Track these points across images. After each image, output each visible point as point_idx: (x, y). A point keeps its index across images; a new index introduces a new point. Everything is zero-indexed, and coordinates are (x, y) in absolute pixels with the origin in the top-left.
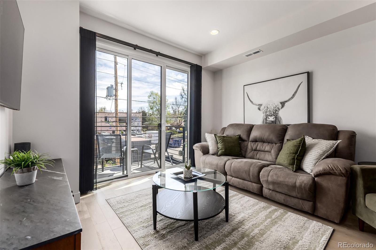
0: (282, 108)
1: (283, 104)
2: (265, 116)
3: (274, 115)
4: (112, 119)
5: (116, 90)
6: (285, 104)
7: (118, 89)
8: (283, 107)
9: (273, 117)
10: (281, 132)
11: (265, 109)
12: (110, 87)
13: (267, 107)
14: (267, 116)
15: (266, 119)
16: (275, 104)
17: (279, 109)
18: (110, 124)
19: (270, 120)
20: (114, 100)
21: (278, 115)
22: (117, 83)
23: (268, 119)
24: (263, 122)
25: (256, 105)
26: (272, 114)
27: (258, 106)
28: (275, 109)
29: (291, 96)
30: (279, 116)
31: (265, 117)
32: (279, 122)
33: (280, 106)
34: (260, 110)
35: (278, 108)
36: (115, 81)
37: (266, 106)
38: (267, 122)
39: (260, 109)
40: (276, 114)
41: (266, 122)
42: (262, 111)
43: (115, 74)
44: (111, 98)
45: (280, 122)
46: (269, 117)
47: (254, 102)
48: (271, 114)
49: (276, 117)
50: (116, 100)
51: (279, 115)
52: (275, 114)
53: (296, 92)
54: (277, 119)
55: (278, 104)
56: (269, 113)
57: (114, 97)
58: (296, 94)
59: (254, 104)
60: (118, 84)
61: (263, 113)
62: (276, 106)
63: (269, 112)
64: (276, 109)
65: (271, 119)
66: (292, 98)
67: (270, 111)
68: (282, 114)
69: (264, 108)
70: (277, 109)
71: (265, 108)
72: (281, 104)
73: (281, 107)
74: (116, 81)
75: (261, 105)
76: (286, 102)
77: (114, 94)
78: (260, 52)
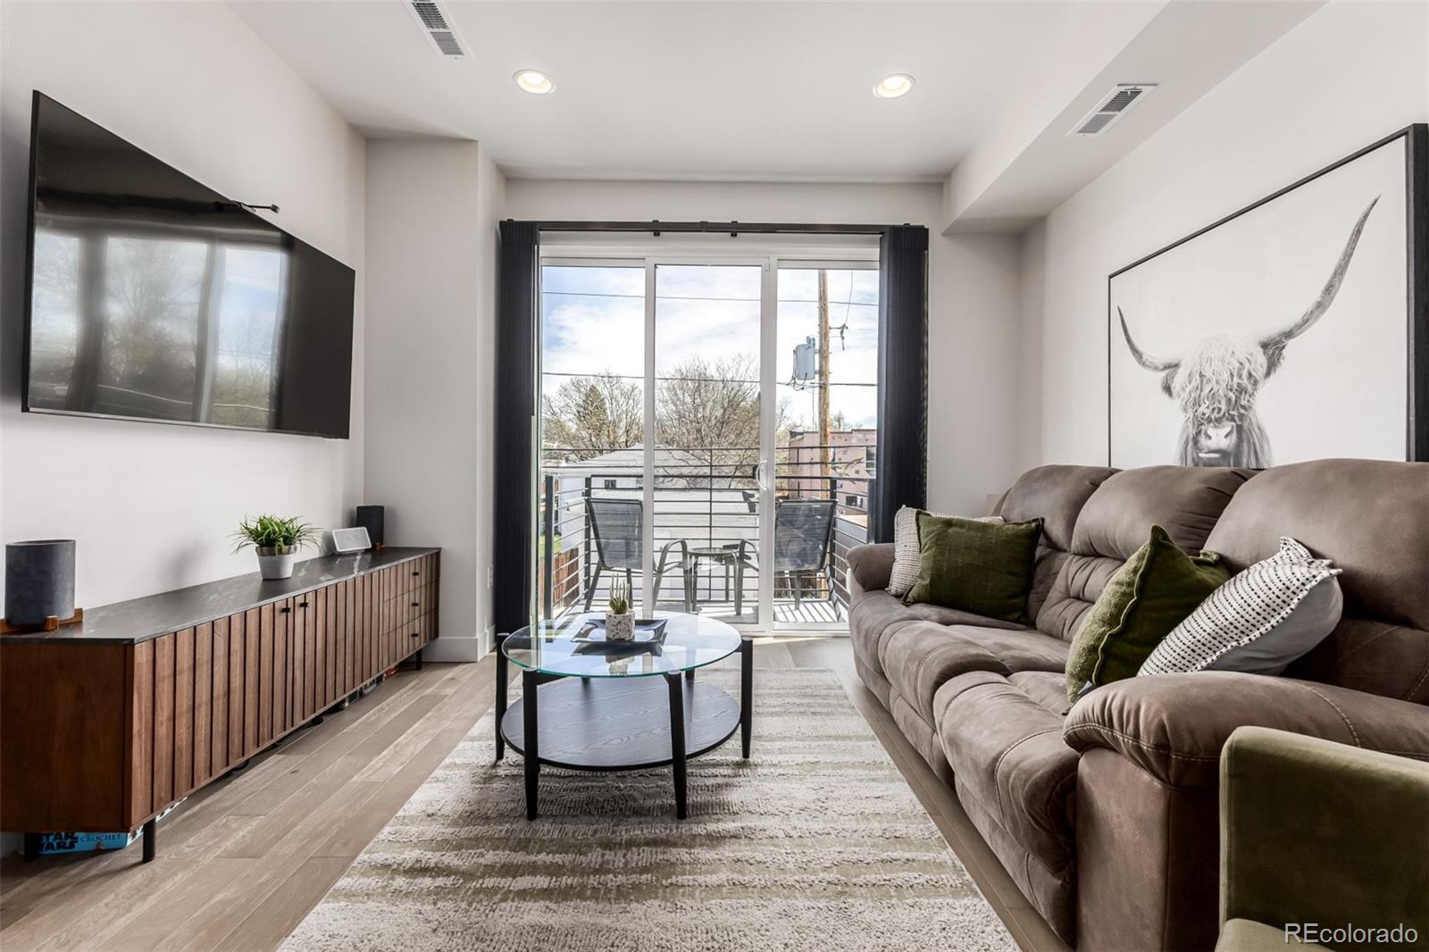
0: (1268, 374)
1: (1273, 348)
2: (1191, 426)
3: (1232, 419)
4: (845, 453)
5: (824, 354)
6: (1284, 351)
7: (830, 350)
8: (1272, 365)
9: (1228, 429)
10: (1192, 513)
11: (1194, 383)
12: (803, 346)
13: (1201, 375)
14: (1200, 424)
15: (1196, 442)
16: (1237, 354)
17: (1256, 383)
18: (838, 470)
19: (1212, 444)
20: (816, 390)
21: (1251, 415)
22: (826, 328)
23: (1203, 441)
24: (1181, 456)
25: (1156, 368)
26: (1222, 414)
27: (1163, 374)
28: (1236, 380)
29: (1316, 295)
30: (1254, 420)
31: (1192, 432)
32: (1252, 452)
33: (1261, 360)
34: (1170, 394)
35: (1250, 375)
36: (821, 322)
37: (1196, 370)
38: (1200, 455)
39: (1172, 387)
40: (1242, 411)
41: (1195, 455)
42: (1179, 396)
43: (820, 298)
44: (807, 381)
45: (1260, 455)
46: (1211, 431)
47: (1148, 354)
48: (1220, 409)
49: (1240, 429)
50: (823, 387)
51: (1255, 415)
52: (1235, 413)
53: (1340, 271)
54: (1244, 437)
55: (1252, 355)
56: (1208, 407)
57: (817, 379)
58: (1340, 281)
59: (1147, 363)
60: (831, 330)
61: (1185, 410)
62: (1241, 364)
63: (1207, 403)
64: (1239, 385)
65: (1219, 438)
66: (1321, 306)
67: (1213, 396)
68: (1266, 407)
69: (1187, 383)
70: (1245, 381)
71: (1190, 383)
72: (1264, 353)
73: (1264, 370)
74: (823, 323)
75: (1176, 366)
76: (1289, 334)
77: (817, 368)
78: (1136, 93)
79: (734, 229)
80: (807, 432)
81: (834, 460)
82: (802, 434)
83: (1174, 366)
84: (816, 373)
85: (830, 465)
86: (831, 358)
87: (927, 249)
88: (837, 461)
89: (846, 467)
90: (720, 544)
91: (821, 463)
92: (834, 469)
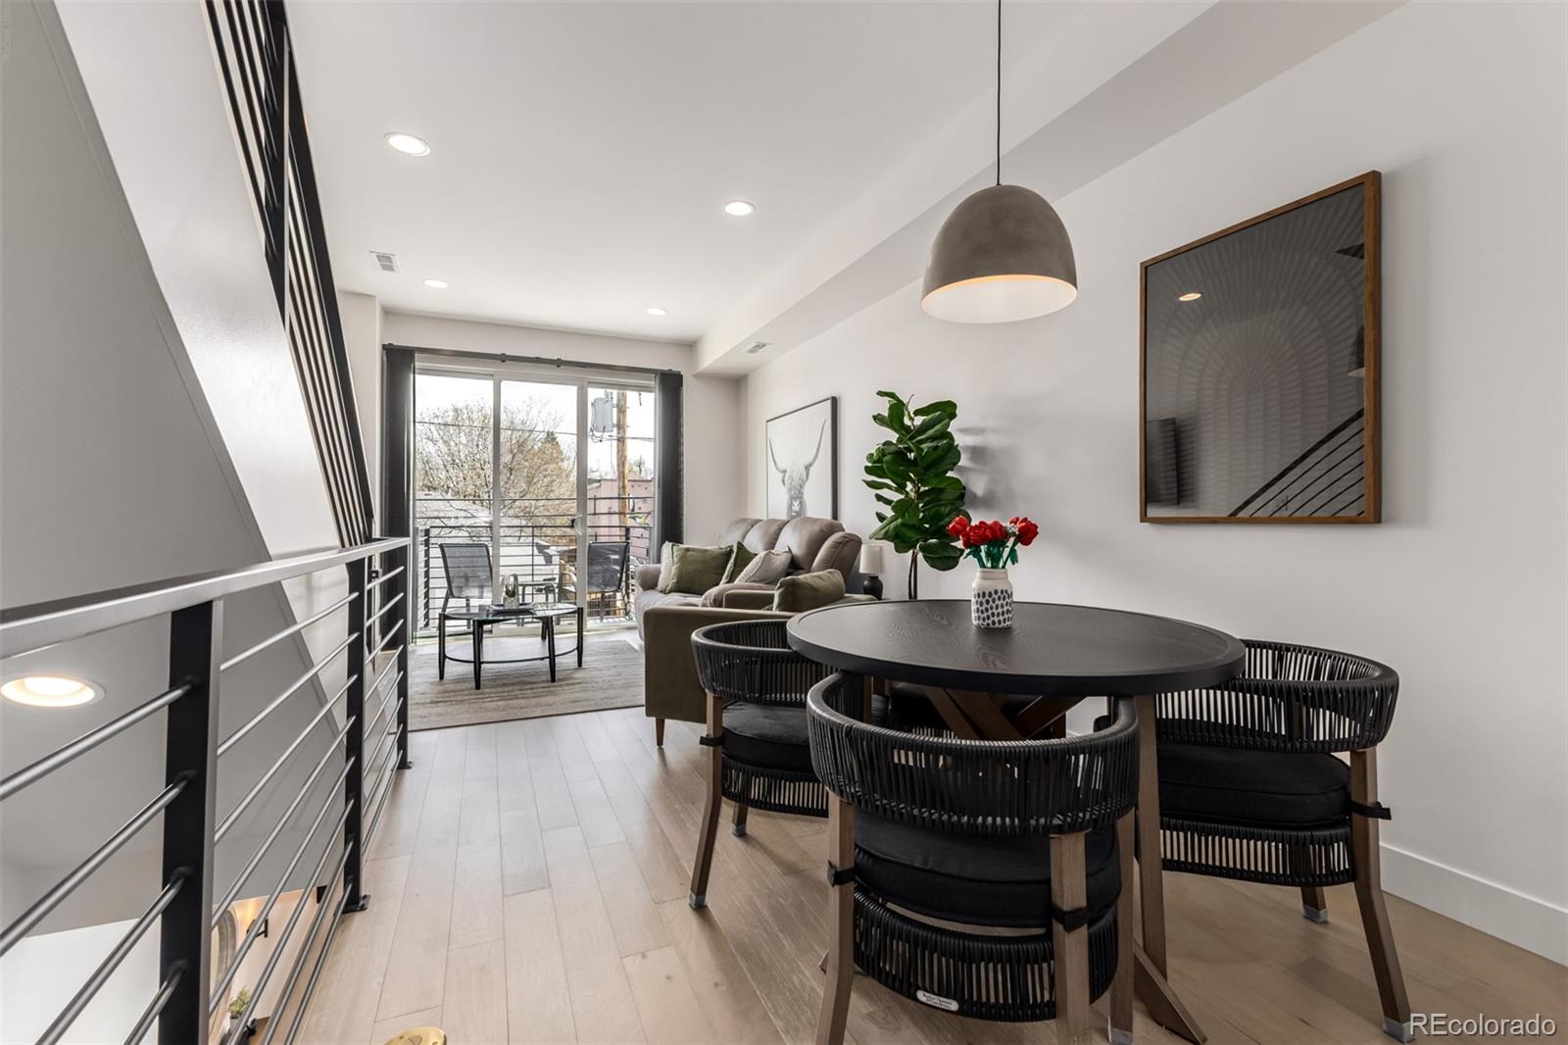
3: (799, 498)
5: (621, 408)
7: (627, 405)
9: (798, 503)
11: (790, 481)
12: (601, 399)
13: (792, 477)
14: (791, 500)
16: (800, 471)
17: (804, 483)
18: (638, 520)
19: (795, 509)
20: (615, 443)
23: (792, 507)
24: (787, 514)
25: (780, 471)
26: (797, 496)
27: (783, 474)
31: (790, 503)
33: (805, 474)
34: (784, 484)
35: (803, 480)
38: (792, 513)
39: (785, 481)
41: (790, 513)
42: (786, 486)
44: (608, 434)
46: (794, 502)
47: (778, 463)
48: (796, 494)
49: (801, 503)
50: (621, 440)
52: (800, 496)
53: (820, 443)
54: (802, 506)
55: (803, 471)
56: (793, 492)
57: (615, 433)
58: (820, 448)
59: (778, 468)
62: (801, 475)
63: (793, 490)
64: (800, 483)
65: (796, 506)
66: (816, 456)
67: (795, 487)
69: (788, 480)
72: (806, 471)
73: (806, 478)
76: (811, 465)
77: (615, 422)
78: (764, 346)
79: (559, 363)
80: (606, 480)
81: (633, 510)
82: (599, 481)
83: (785, 472)
84: (613, 426)
85: (628, 516)
86: (629, 412)
87: (682, 386)
88: (636, 510)
89: (646, 518)
90: (541, 578)
91: (620, 513)
92: (634, 518)
